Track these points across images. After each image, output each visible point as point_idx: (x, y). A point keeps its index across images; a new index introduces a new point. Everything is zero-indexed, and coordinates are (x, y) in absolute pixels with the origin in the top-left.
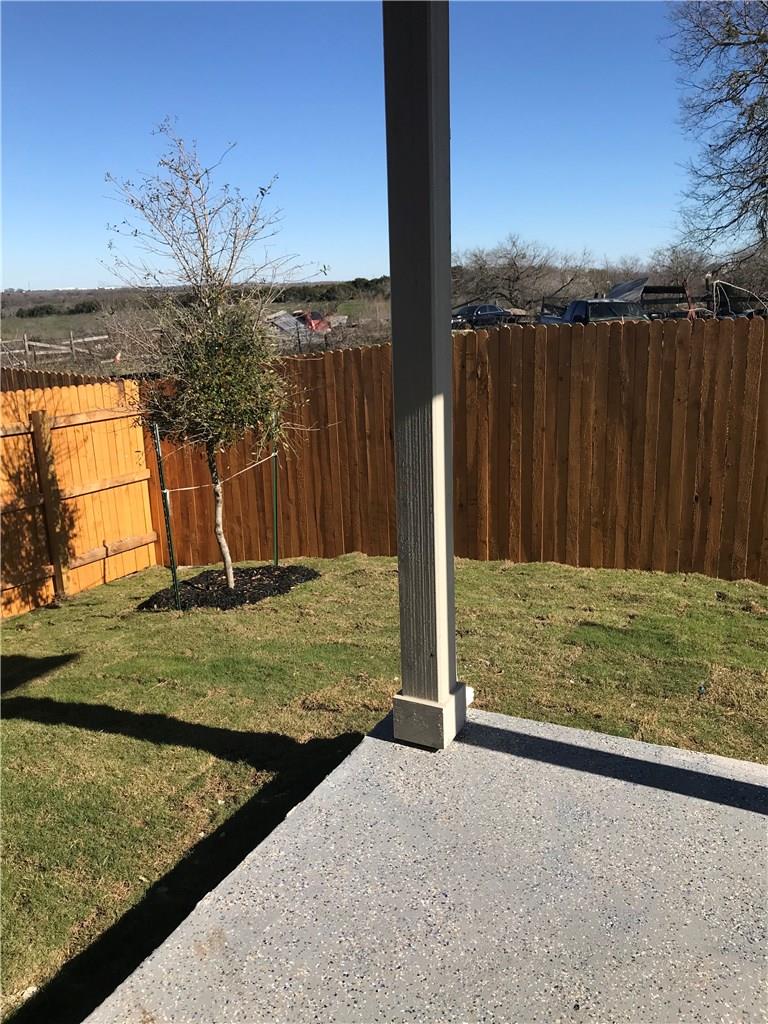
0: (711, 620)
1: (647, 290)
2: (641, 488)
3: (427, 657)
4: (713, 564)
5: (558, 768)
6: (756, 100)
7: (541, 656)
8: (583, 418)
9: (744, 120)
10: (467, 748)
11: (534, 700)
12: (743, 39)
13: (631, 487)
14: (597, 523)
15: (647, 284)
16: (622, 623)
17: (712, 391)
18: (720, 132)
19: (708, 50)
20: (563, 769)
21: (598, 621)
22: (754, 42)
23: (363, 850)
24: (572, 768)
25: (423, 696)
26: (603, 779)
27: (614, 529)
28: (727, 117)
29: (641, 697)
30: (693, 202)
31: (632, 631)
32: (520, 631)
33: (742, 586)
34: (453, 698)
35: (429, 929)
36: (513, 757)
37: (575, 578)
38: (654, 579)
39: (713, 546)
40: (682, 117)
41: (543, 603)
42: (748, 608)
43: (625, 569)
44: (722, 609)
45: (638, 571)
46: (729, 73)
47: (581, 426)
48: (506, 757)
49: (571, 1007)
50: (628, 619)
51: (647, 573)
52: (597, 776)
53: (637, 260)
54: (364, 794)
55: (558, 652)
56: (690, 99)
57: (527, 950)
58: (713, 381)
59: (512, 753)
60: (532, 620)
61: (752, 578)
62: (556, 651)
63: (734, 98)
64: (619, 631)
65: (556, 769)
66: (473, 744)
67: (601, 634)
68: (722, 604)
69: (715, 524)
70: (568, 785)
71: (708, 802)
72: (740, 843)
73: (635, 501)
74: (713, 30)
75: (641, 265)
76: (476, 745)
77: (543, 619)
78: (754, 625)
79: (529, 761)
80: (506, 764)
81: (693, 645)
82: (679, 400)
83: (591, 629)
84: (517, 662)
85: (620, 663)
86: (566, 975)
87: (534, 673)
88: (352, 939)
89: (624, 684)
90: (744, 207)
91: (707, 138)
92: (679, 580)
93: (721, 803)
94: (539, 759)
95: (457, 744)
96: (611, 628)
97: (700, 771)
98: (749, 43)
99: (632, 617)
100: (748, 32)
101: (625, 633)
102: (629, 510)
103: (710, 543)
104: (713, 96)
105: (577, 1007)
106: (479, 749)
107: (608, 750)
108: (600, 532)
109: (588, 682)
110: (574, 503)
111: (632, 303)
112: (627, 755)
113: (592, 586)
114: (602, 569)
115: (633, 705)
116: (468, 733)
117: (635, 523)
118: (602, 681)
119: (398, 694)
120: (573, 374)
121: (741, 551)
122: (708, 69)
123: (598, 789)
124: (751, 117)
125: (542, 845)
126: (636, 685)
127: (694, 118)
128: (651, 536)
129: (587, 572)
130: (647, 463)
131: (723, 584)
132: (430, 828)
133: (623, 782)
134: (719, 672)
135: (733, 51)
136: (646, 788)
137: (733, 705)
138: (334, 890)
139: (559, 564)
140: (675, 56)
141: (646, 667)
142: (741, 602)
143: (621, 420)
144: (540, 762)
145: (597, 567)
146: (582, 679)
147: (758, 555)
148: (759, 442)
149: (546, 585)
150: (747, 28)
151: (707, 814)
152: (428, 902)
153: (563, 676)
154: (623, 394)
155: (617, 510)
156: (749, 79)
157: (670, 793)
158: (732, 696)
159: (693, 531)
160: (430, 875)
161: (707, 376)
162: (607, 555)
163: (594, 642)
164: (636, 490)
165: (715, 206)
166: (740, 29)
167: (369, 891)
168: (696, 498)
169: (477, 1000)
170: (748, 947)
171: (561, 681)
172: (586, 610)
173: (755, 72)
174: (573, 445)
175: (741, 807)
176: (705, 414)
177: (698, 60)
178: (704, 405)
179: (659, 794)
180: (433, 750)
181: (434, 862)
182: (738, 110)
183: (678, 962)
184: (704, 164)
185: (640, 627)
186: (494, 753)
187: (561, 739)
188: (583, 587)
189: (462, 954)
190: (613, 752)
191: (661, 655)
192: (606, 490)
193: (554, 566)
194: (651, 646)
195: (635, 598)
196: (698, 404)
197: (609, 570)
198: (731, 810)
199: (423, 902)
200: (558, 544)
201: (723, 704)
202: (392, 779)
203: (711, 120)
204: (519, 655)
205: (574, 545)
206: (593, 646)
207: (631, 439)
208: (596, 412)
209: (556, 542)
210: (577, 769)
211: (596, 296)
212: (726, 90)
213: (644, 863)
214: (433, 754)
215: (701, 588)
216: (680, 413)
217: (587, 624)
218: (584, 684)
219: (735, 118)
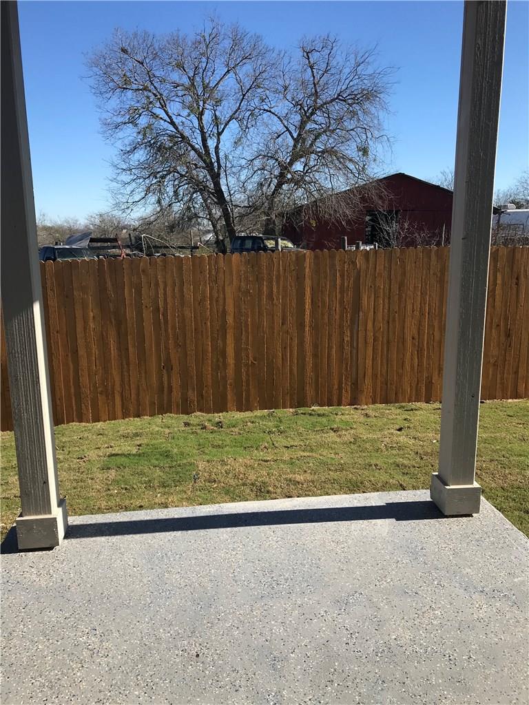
0: (185, 439)
1: (92, 240)
2: (128, 364)
3: (41, 484)
4: (178, 406)
5: (138, 535)
6: (146, 125)
7: (90, 481)
8: (85, 322)
9: (141, 136)
10: (74, 541)
11: (96, 508)
12: (135, 87)
13: (122, 365)
14: (102, 391)
15: (93, 236)
16: (134, 451)
17: (165, 300)
18: (127, 142)
19: (114, 90)
20: (142, 535)
21: (120, 452)
22: (141, 90)
23: (24, 625)
24: (147, 533)
25: (40, 513)
26: (168, 533)
27: (113, 393)
28: (129, 134)
29: (162, 490)
30: (115, 184)
31: (143, 453)
32: (70, 469)
33: (196, 417)
34: (60, 509)
35: (92, 652)
36: (107, 537)
37: (93, 430)
38: (143, 422)
39: (176, 395)
40: (102, 130)
41: (77, 449)
42: (204, 428)
43: (123, 419)
44: (190, 431)
45: (132, 419)
46: (128, 106)
47: (84, 328)
48: (103, 539)
49: (195, 657)
50: (138, 447)
51: (138, 419)
52: (163, 533)
53: (77, 221)
54: (9, 591)
55: (100, 476)
56: (106, 120)
57: (158, 639)
58: (165, 294)
59: (106, 536)
60: (75, 461)
61: (201, 410)
62: (99, 475)
63: (133, 122)
64: (134, 455)
65: (137, 537)
66: (77, 538)
67: (123, 459)
68: (189, 428)
69: (176, 382)
70: (148, 543)
71: (229, 529)
72: (251, 544)
73: (126, 373)
74: (116, 78)
75: (80, 224)
76: (79, 537)
77: (82, 458)
78: (211, 436)
79: (119, 537)
80: (104, 543)
81: (182, 454)
82: (146, 307)
83: (117, 457)
84: (74, 488)
85: (142, 474)
86: (186, 642)
87: (89, 492)
88: (40, 679)
89: (149, 485)
90: (148, 191)
91: (119, 145)
92: (158, 419)
93: (235, 526)
94: (125, 534)
95: (66, 541)
96: (129, 454)
97: (220, 514)
98: (138, 90)
99: (140, 445)
100: (136, 82)
101: (139, 455)
102: (122, 380)
103: (174, 393)
104: (120, 120)
105: (198, 656)
106: (83, 539)
107: (164, 517)
108: (104, 397)
109: (126, 489)
110: (85, 380)
111: (85, 249)
112: (176, 517)
113: (106, 433)
114: (108, 422)
115: (159, 495)
116: (72, 532)
117: (127, 387)
118: (135, 486)
119: (19, 516)
120: (75, 293)
121: (193, 395)
122: (114, 103)
123: (167, 540)
124: (145, 135)
125: (145, 581)
126: (157, 484)
127: (110, 131)
128: (138, 394)
129: (99, 425)
130: (131, 349)
131: (185, 417)
132: (68, 595)
133: (180, 532)
134: (201, 465)
135: (129, 93)
136: (193, 531)
137: (215, 481)
138: (13, 656)
139: (78, 424)
140: (93, 91)
141: (158, 472)
142: (199, 425)
143: (111, 322)
144: (126, 536)
145: (105, 421)
146: (122, 488)
147: (202, 396)
148: (195, 330)
149: (75, 437)
150: (136, 80)
151: (230, 535)
152: (84, 638)
153: (109, 490)
154: (111, 305)
155: (114, 382)
156: (140, 112)
157: (208, 530)
158: (213, 476)
159: (163, 387)
160: (79, 622)
161: (161, 291)
162: (111, 412)
163: (122, 465)
164: (126, 366)
165: (129, 188)
166: (132, 80)
167: (40, 647)
168: (164, 368)
169: (139, 677)
170: (273, 592)
171: (109, 492)
172: (108, 447)
173: (144, 108)
174: (81, 342)
175: (246, 526)
176: (163, 315)
177: (108, 95)
178: (161, 309)
179: (202, 532)
180: (50, 549)
181: (78, 614)
182: (136, 130)
183: (241, 612)
184: (119, 161)
185: (147, 450)
186: (94, 538)
187: (134, 519)
188: (101, 434)
189: (119, 657)
190: (167, 517)
191: (165, 463)
192: (106, 369)
193: (75, 425)
194: (157, 460)
195: (136, 435)
196: (158, 309)
197: (113, 422)
198: (242, 528)
199: (81, 639)
200: (76, 410)
201: (209, 482)
202: (26, 575)
203: (121, 134)
204: (75, 484)
205: (88, 410)
206: (122, 467)
207: (119, 334)
208: (94, 317)
209: (74, 408)
210: (150, 533)
211: (56, 244)
212: (128, 117)
213: (206, 570)
214: (51, 551)
215: (173, 422)
216: (147, 315)
217: (114, 455)
218: (124, 491)
219: (135, 135)
